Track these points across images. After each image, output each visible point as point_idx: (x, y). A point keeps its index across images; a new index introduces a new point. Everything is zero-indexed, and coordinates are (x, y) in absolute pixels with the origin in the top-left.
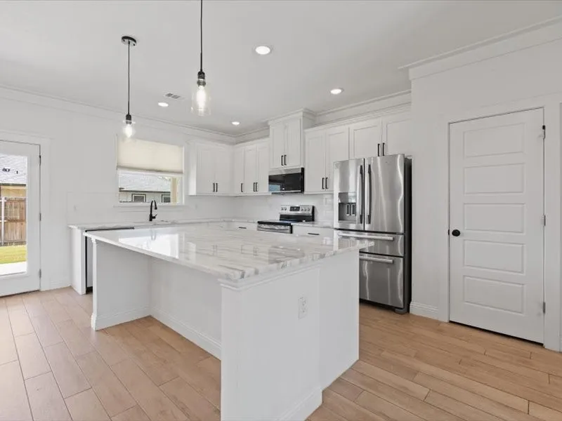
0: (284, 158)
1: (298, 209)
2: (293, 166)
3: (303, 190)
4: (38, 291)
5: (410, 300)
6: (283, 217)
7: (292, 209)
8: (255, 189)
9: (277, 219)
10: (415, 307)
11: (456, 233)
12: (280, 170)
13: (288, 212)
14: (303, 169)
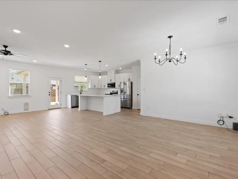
0: (111, 80)
1: (114, 91)
2: (113, 82)
3: (115, 87)
4: (61, 108)
5: (132, 106)
6: (111, 93)
7: (113, 91)
8: (104, 87)
9: (110, 94)
10: (133, 108)
11: (138, 95)
12: (110, 82)
13: (112, 92)
14: (115, 83)
